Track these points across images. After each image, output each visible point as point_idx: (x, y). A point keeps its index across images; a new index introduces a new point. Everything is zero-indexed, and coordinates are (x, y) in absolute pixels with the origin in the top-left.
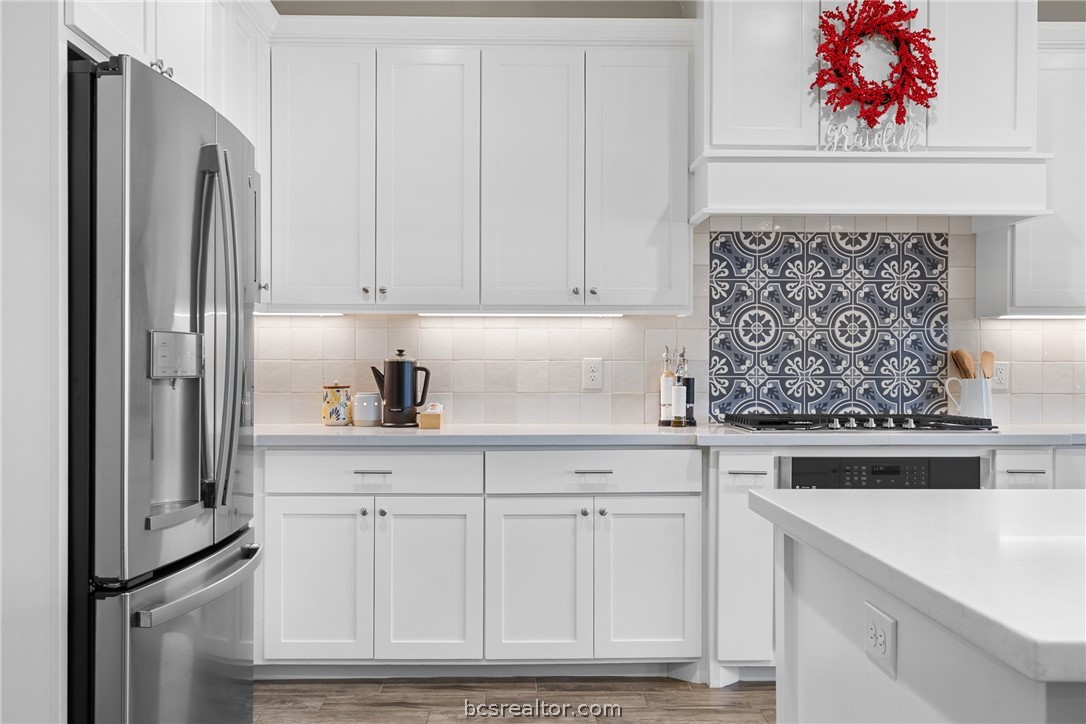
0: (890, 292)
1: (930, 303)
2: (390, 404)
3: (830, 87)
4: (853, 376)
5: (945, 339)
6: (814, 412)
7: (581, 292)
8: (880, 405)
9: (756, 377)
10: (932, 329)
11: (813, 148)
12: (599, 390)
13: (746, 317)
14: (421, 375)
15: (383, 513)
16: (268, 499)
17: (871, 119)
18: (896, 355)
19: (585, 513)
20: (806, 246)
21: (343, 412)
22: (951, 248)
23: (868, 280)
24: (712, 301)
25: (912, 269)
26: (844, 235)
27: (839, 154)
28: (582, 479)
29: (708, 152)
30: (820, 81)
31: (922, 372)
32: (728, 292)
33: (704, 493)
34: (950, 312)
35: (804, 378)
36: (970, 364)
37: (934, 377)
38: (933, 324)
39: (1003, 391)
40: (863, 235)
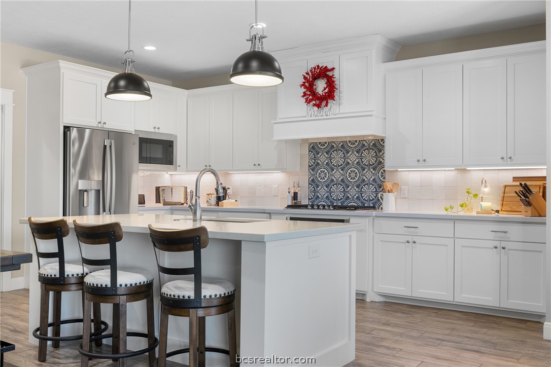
0: (365, 161)
1: (379, 165)
3: (306, 97)
4: (353, 192)
5: (384, 178)
6: (340, 204)
8: (362, 203)
9: (322, 192)
10: (380, 175)
12: (277, 196)
13: (319, 171)
17: (319, 106)
18: (367, 184)
20: (337, 146)
23: (358, 157)
24: (309, 166)
25: (373, 153)
26: (350, 142)
30: (304, 95)
32: (314, 163)
34: (386, 169)
38: (380, 173)
39: (406, 198)
40: (356, 141)
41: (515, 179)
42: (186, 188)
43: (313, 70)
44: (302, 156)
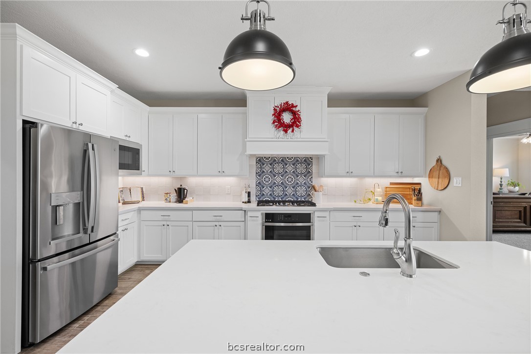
0: (299, 171)
1: (308, 173)
2: (178, 198)
3: (276, 124)
4: (290, 191)
5: (312, 182)
6: (281, 200)
7: (221, 172)
8: (296, 198)
9: (267, 191)
11: (273, 138)
13: (264, 177)
14: (186, 191)
15: (168, 225)
16: (142, 222)
17: (286, 131)
18: (300, 186)
19: (216, 226)
20: (278, 160)
21: (168, 199)
22: (313, 161)
23: (293, 168)
24: (257, 173)
25: (304, 166)
26: (288, 158)
27: (279, 140)
28: (216, 217)
29: (248, 139)
30: (274, 122)
31: (306, 190)
32: (260, 171)
33: (244, 221)
34: (313, 176)
35: (278, 191)
36: (317, 188)
37: (309, 191)
38: (309, 179)
39: (326, 195)
40: (292, 158)
41: (391, 184)
42: (142, 188)
43: (283, 105)
44: (250, 166)
